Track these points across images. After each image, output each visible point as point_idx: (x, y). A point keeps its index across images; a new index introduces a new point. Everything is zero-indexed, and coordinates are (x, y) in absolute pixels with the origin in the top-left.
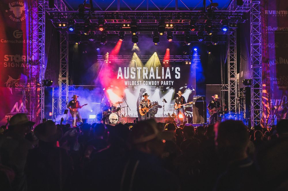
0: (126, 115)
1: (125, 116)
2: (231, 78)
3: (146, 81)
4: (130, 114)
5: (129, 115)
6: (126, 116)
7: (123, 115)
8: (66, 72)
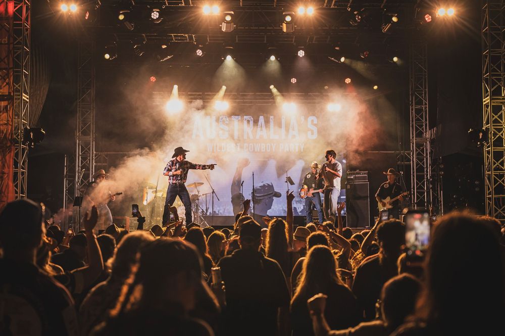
0: (210, 211)
1: (208, 214)
2: (417, 138)
3: (250, 145)
4: (218, 209)
5: (215, 212)
6: (210, 213)
7: (203, 211)
8: (90, 124)
